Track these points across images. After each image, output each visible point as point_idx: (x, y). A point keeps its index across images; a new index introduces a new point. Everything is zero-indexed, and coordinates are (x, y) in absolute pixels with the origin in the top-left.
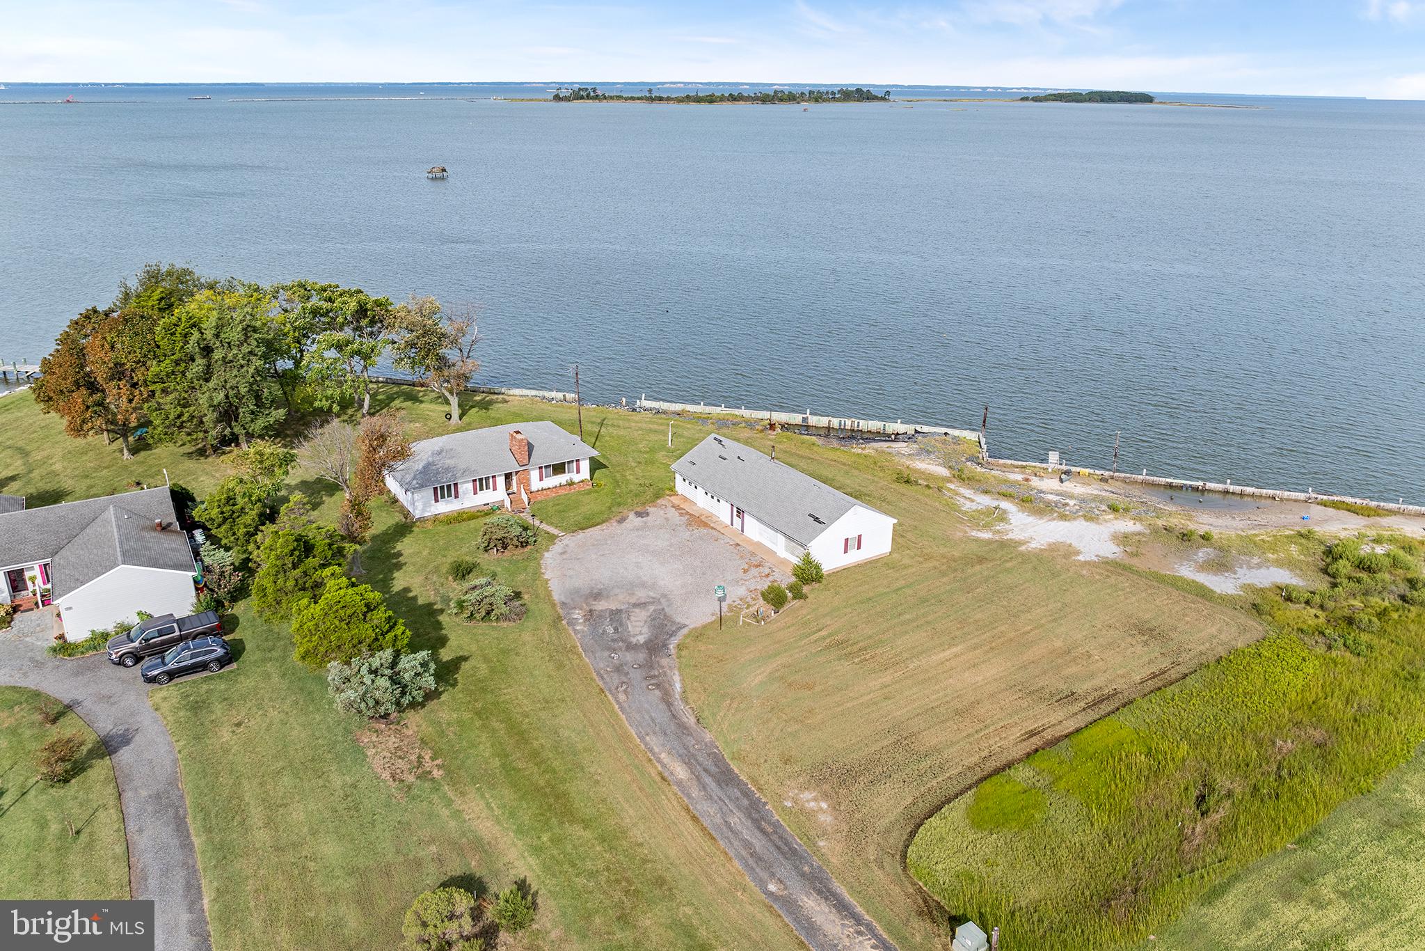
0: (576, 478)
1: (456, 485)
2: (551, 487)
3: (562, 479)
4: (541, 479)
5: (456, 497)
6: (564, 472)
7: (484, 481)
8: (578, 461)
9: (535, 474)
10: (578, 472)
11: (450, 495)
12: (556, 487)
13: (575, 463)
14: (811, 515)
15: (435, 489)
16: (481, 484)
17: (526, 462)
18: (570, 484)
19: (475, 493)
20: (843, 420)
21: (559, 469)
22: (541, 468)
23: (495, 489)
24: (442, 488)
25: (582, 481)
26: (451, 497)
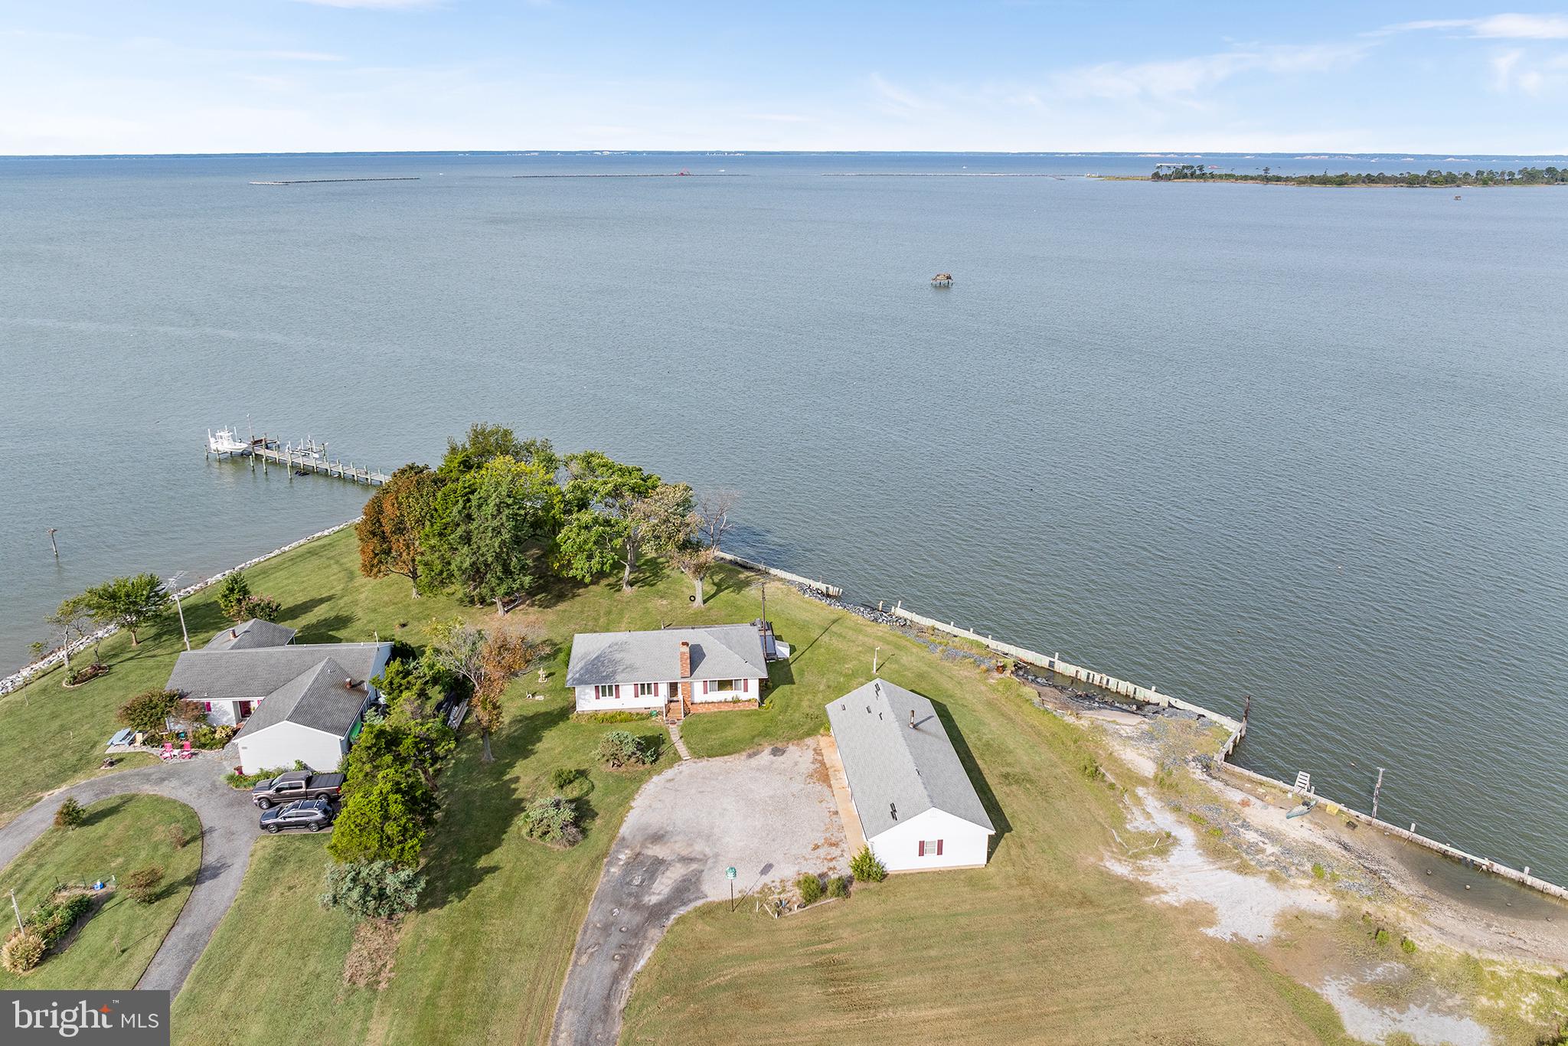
0: (743, 696)
1: (617, 686)
2: (715, 701)
3: (727, 695)
4: (705, 692)
5: (618, 696)
6: (731, 689)
7: (646, 687)
8: (746, 680)
9: (698, 687)
10: (746, 690)
12: (721, 702)
13: (742, 681)
14: (892, 806)
15: (597, 687)
16: (644, 689)
17: (688, 674)
18: (736, 701)
19: (636, 696)
20: (1092, 673)
21: (724, 685)
22: (705, 682)
23: (656, 695)
24: (604, 687)
25: (749, 700)
26: (612, 695)
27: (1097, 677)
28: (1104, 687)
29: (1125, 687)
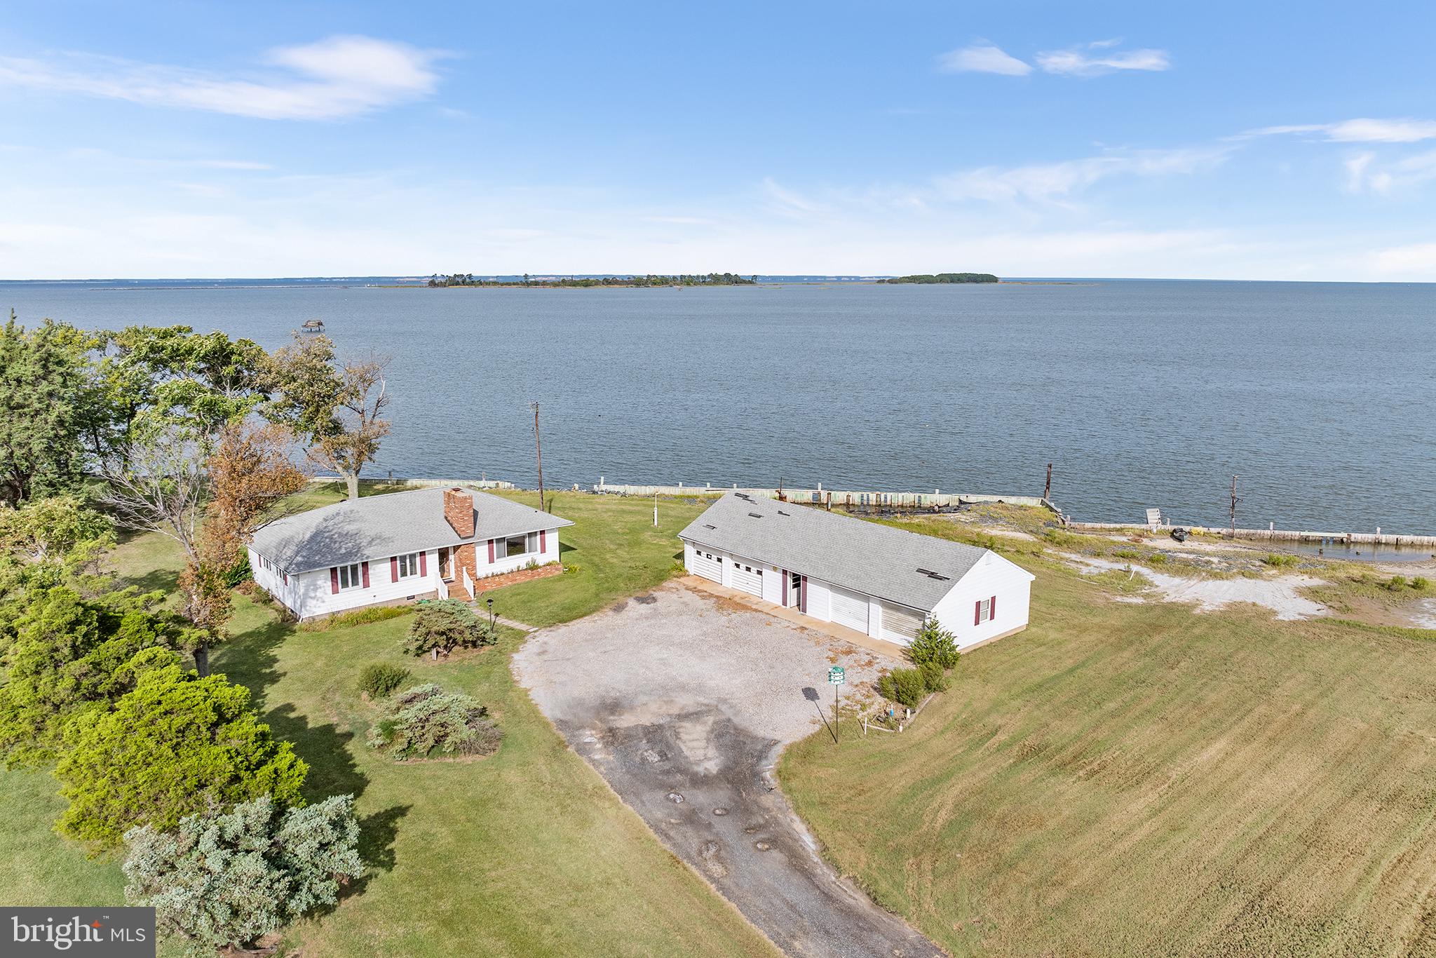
0: (541, 559)
1: (365, 565)
2: (506, 572)
3: (520, 561)
4: (491, 561)
5: (366, 585)
6: (523, 552)
7: (408, 561)
8: (542, 532)
9: (482, 552)
10: (543, 550)
11: (355, 583)
12: (513, 572)
13: (539, 537)
14: (920, 571)
15: (334, 571)
16: (404, 565)
17: (469, 532)
18: (533, 567)
19: (395, 579)
21: (515, 546)
22: (490, 542)
23: (424, 574)
24: (344, 570)
25: (549, 564)
26: (357, 584)
27: (873, 497)
28: (883, 504)
29: (908, 498)
